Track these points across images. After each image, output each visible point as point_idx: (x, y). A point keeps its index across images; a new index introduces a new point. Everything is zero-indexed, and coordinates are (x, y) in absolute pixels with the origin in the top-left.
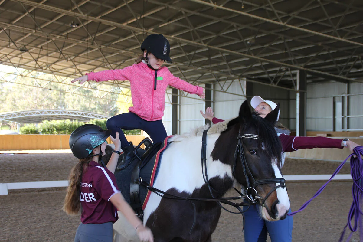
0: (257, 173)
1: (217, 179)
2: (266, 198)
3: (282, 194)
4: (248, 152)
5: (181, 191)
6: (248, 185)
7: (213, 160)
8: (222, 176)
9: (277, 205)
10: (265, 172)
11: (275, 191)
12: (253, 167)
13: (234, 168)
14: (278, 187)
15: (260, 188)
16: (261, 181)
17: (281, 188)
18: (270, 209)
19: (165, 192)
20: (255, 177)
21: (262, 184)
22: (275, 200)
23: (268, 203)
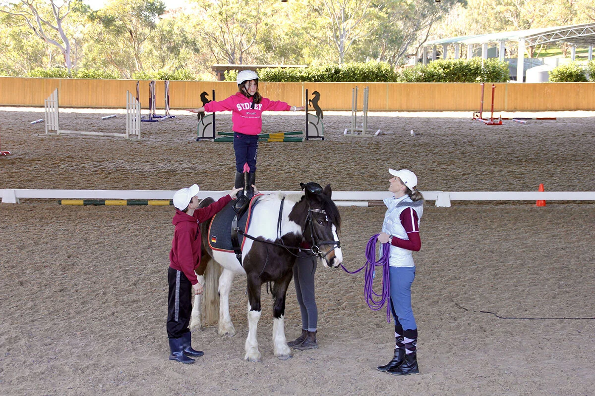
0: (321, 236)
1: (291, 234)
2: (327, 254)
3: (338, 252)
4: (316, 222)
5: (267, 239)
6: (314, 244)
7: (290, 220)
8: (295, 233)
9: (335, 259)
10: (327, 236)
11: (334, 250)
12: (319, 232)
13: (303, 231)
14: (336, 247)
15: (323, 246)
16: (324, 242)
17: (338, 248)
18: (329, 261)
19: (256, 237)
20: (320, 239)
21: (324, 244)
22: (334, 256)
23: (328, 257)
